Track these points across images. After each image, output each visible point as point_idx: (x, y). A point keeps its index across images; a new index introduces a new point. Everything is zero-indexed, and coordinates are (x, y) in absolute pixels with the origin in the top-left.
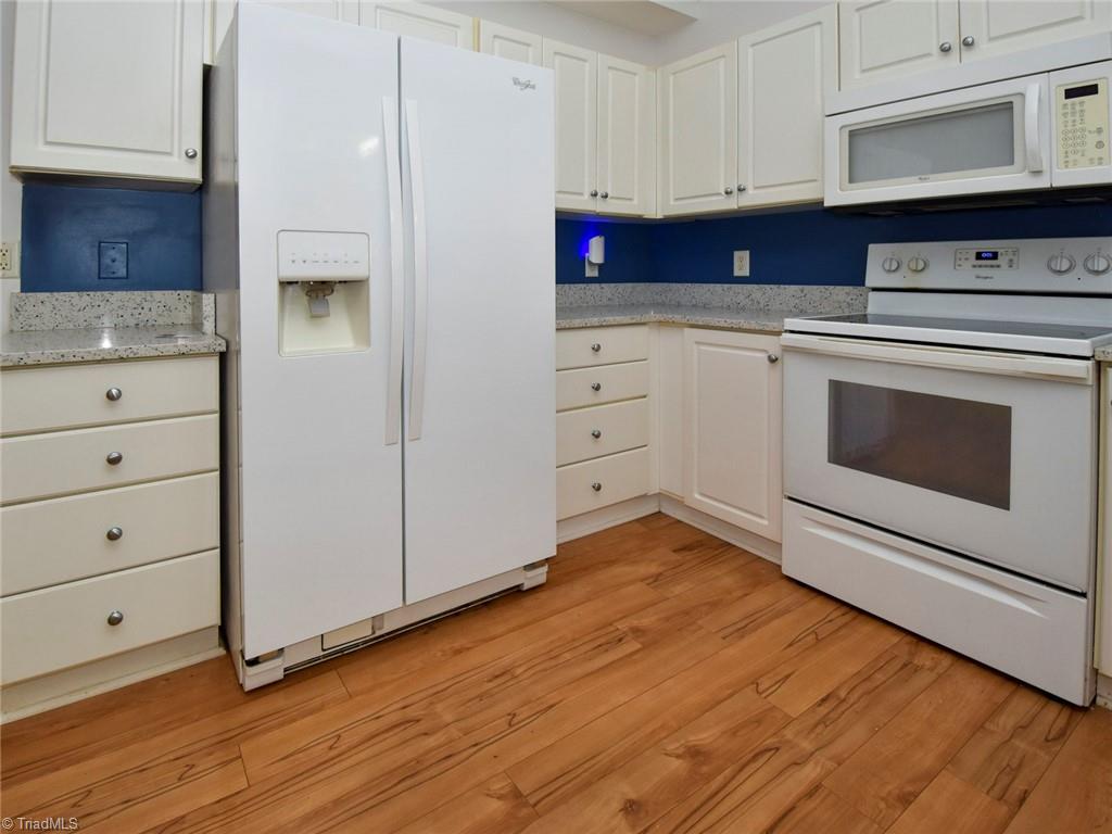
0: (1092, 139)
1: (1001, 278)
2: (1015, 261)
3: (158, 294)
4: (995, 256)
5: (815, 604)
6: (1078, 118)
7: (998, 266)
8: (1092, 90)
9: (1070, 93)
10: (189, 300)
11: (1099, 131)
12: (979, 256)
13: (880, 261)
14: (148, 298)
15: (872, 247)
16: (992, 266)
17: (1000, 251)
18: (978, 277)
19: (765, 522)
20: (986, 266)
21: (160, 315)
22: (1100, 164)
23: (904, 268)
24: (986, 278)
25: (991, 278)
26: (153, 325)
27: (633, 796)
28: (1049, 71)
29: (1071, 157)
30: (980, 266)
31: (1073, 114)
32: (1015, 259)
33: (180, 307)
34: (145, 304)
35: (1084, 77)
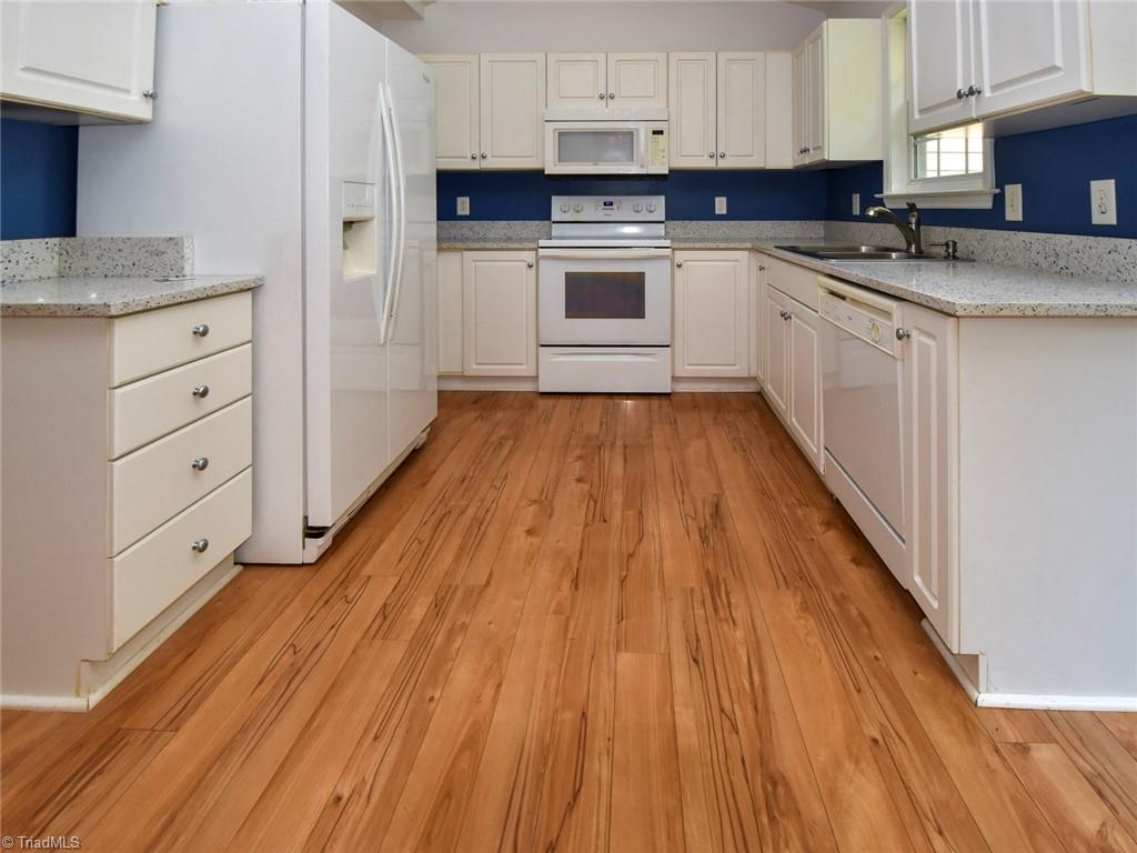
0: (662, 154)
2: (620, 207)
3: (25, 243)
4: (612, 204)
5: (562, 401)
7: (613, 209)
8: (661, 132)
9: (655, 133)
10: (56, 249)
11: (664, 151)
12: (605, 204)
13: (560, 206)
14: (16, 249)
15: (554, 199)
16: (611, 209)
17: (613, 202)
18: (605, 215)
19: (524, 367)
20: (608, 209)
21: (27, 269)
22: (663, 165)
23: (571, 211)
24: (609, 215)
25: (611, 215)
26: (20, 281)
27: (527, 528)
28: (647, 121)
29: (654, 161)
30: (606, 209)
31: (655, 142)
32: (620, 205)
33: (48, 259)
34: (13, 257)
35: (658, 127)
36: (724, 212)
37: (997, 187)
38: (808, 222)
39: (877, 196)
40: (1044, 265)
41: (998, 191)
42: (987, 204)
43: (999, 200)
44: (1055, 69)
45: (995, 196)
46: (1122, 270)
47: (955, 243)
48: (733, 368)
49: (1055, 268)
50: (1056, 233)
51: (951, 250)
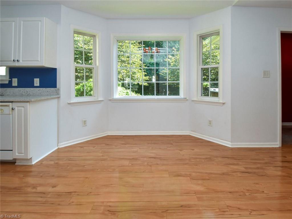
37: (10, 79)
40: (24, 94)
41: (10, 80)
42: (7, 82)
43: (10, 82)
44: (38, 61)
49: (27, 94)
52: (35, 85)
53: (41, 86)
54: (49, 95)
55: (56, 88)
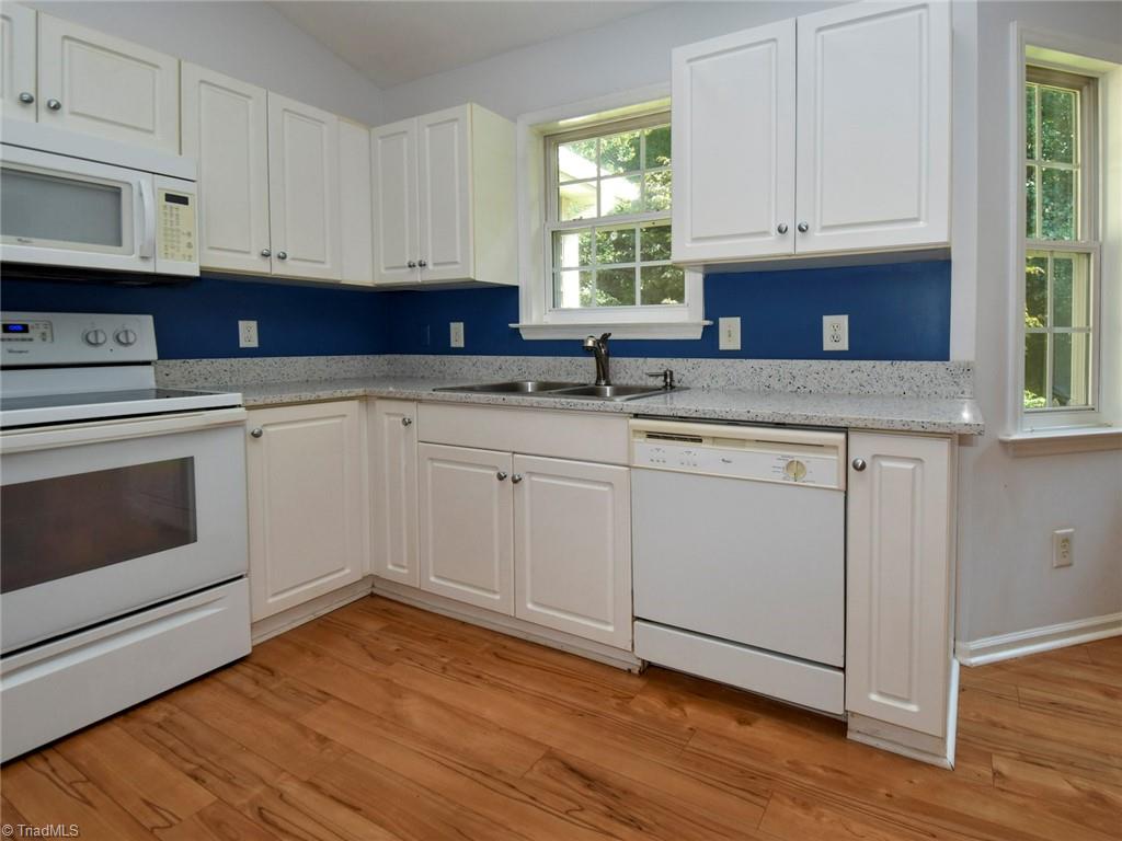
0: (185, 240)
1: (36, 352)
2: (48, 334)
4: (25, 329)
6: (174, 219)
7: (31, 340)
8: (183, 200)
9: (170, 198)
11: (189, 234)
12: (6, 329)
16: (24, 340)
17: (30, 324)
18: (10, 351)
20: (17, 340)
22: (189, 260)
24: (21, 352)
25: (26, 352)
28: (154, 173)
29: (170, 250)
30: (10, 340)
31: (172, 215)
32: (48, 332)
35: (178, 188)
36: (254, 343)
37: (707, 319)
38: (371, 357)
39: (511, 325)
40: (777, 386)
41: (708, 323)
42: (697, 335)
43: (711, 333)
45: (705, 327)
46: (865, 384)
47: (671, 373)
48: (342, 573)
49: (790, 388)
50: (792, 359)
51: (668, 380)
52: (828, 345)
53: (859, 350)
54: (909, 393)
55: (948, 359)
